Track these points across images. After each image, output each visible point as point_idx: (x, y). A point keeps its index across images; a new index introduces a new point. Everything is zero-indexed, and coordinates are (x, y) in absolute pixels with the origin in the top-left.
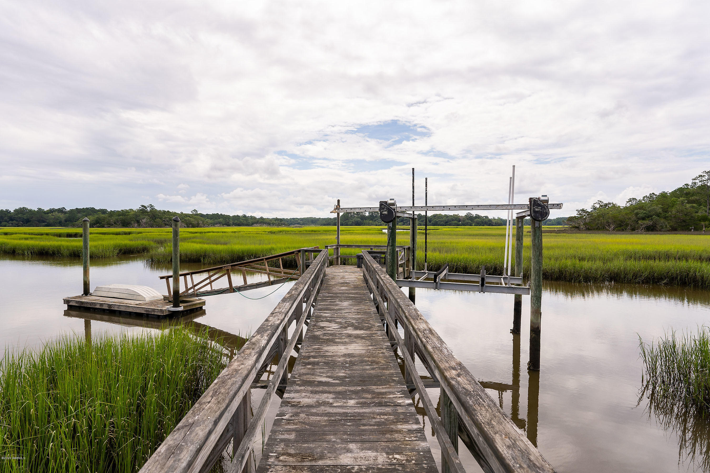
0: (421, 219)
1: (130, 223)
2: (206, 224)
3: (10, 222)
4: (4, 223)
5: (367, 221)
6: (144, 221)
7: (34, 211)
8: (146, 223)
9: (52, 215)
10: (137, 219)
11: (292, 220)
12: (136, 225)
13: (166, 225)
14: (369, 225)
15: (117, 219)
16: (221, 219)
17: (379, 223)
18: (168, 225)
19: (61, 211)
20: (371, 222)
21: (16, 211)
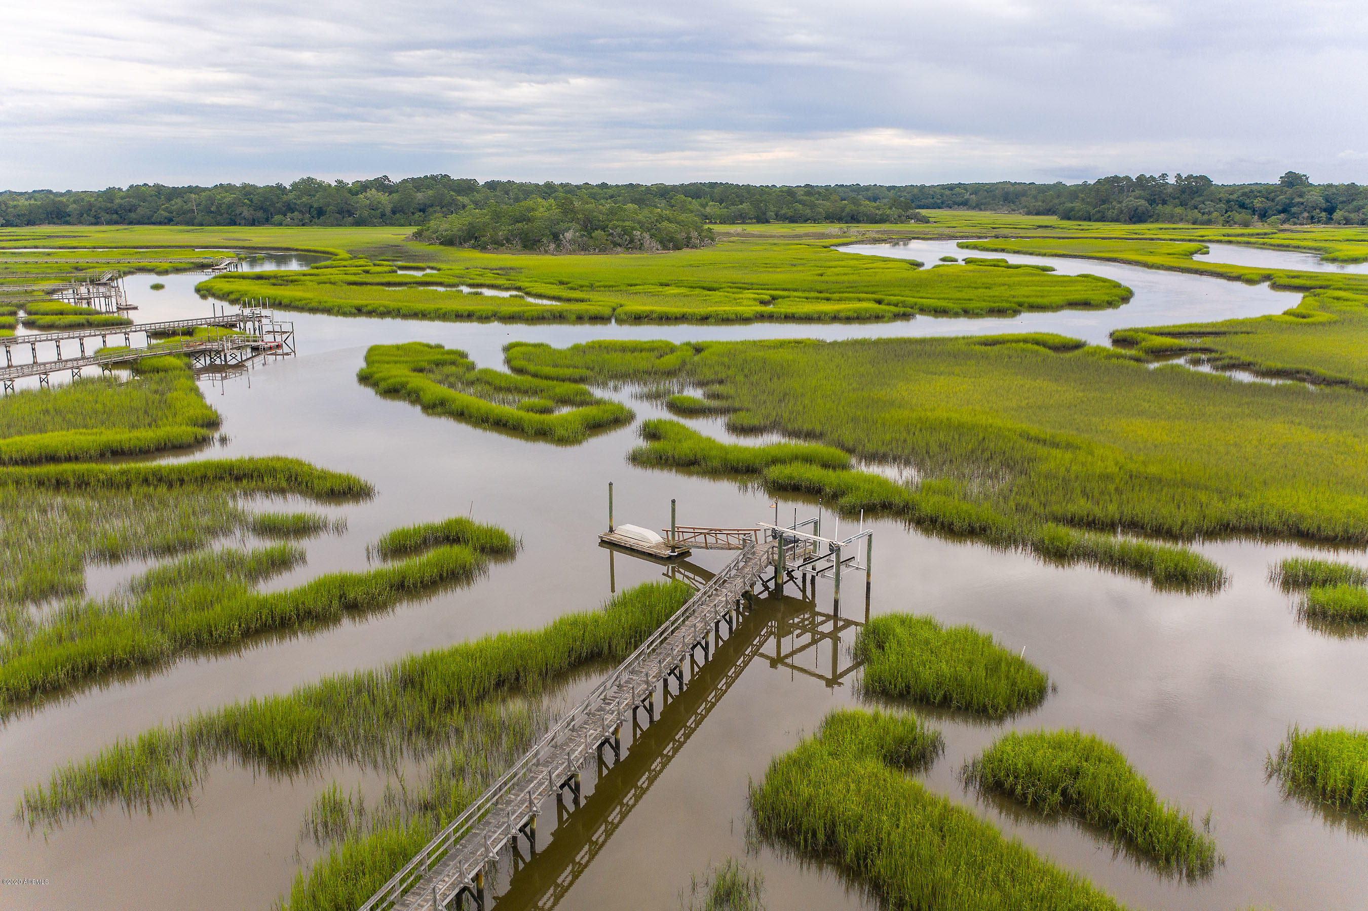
0: (1355, 203)
1: (539, 241)
2: (706, 237)
3: (289, 215)
4: (277, 218)
5: (1168, 209)
6: (569, 235)
7: (330, 185)
8: (572, 241)
9: (365, 197)
10: (554, 230)
11: (947, 192)
12: (552, 246)
13: (616, 244)
14: (1171, 219)
15: (512, 231)
16: (744, 206)
17: (1206, 217)
18: (620, 246)
19: (381, 185)
20: (1179, 210)
21: (295, 186)
